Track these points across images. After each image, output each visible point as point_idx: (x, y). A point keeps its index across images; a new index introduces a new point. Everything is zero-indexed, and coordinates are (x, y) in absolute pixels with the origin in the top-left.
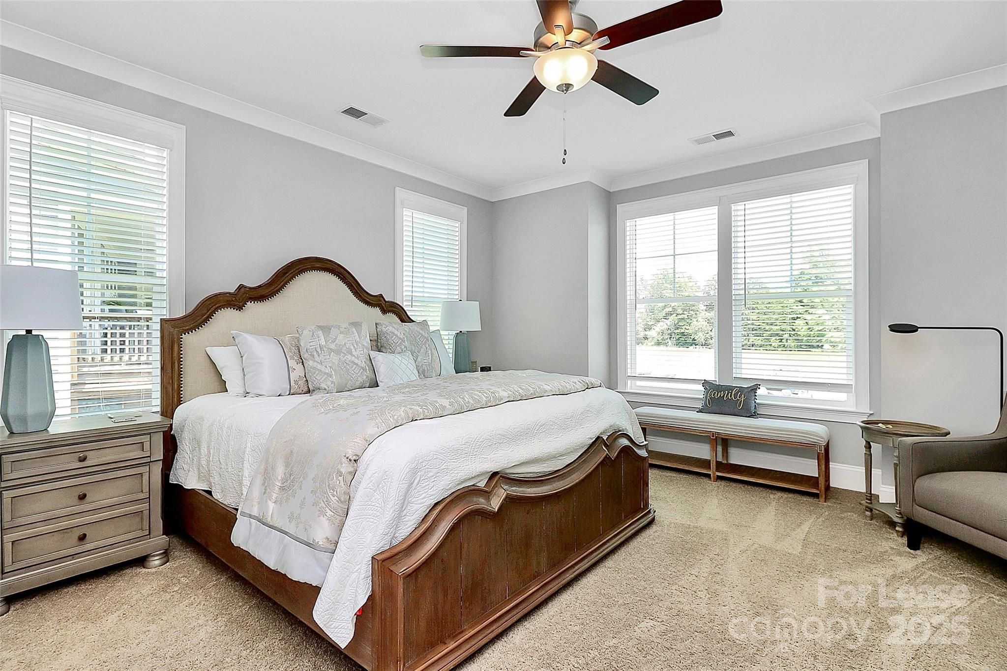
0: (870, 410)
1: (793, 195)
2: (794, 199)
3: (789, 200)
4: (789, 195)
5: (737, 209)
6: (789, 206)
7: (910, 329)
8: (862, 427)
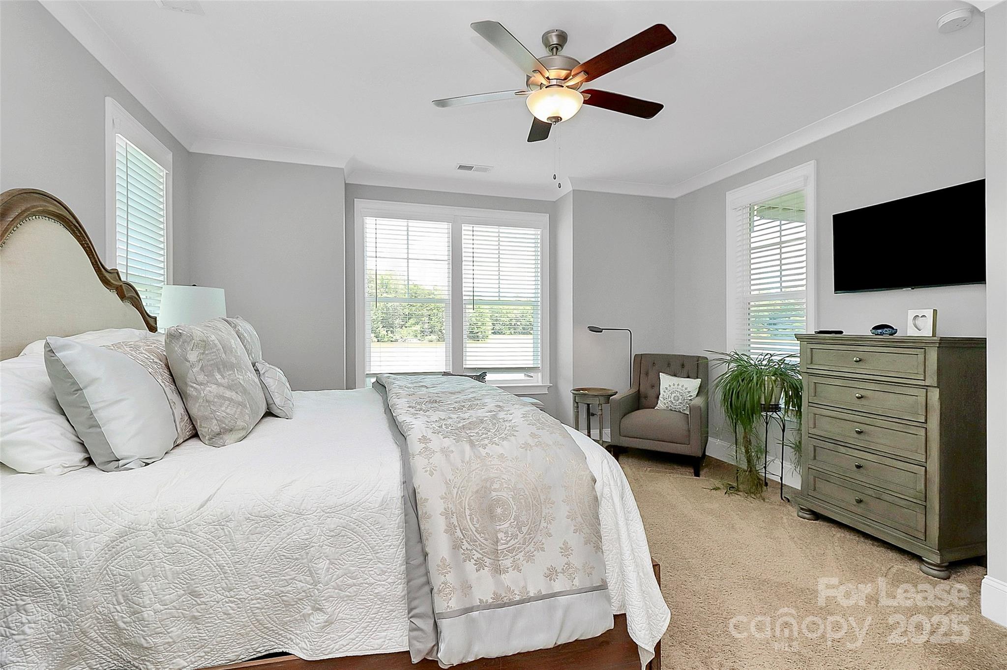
0: (550, 383)
1: (500, 227)
2: (501, 231)
3: (497, 230)
4: (497, 227)
5: (466, 229)
6: (497, 235)
7: (599, 331)
8: (573, 394)
